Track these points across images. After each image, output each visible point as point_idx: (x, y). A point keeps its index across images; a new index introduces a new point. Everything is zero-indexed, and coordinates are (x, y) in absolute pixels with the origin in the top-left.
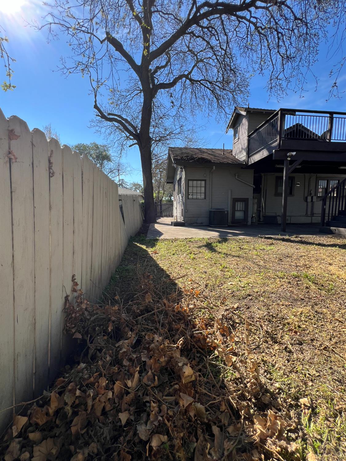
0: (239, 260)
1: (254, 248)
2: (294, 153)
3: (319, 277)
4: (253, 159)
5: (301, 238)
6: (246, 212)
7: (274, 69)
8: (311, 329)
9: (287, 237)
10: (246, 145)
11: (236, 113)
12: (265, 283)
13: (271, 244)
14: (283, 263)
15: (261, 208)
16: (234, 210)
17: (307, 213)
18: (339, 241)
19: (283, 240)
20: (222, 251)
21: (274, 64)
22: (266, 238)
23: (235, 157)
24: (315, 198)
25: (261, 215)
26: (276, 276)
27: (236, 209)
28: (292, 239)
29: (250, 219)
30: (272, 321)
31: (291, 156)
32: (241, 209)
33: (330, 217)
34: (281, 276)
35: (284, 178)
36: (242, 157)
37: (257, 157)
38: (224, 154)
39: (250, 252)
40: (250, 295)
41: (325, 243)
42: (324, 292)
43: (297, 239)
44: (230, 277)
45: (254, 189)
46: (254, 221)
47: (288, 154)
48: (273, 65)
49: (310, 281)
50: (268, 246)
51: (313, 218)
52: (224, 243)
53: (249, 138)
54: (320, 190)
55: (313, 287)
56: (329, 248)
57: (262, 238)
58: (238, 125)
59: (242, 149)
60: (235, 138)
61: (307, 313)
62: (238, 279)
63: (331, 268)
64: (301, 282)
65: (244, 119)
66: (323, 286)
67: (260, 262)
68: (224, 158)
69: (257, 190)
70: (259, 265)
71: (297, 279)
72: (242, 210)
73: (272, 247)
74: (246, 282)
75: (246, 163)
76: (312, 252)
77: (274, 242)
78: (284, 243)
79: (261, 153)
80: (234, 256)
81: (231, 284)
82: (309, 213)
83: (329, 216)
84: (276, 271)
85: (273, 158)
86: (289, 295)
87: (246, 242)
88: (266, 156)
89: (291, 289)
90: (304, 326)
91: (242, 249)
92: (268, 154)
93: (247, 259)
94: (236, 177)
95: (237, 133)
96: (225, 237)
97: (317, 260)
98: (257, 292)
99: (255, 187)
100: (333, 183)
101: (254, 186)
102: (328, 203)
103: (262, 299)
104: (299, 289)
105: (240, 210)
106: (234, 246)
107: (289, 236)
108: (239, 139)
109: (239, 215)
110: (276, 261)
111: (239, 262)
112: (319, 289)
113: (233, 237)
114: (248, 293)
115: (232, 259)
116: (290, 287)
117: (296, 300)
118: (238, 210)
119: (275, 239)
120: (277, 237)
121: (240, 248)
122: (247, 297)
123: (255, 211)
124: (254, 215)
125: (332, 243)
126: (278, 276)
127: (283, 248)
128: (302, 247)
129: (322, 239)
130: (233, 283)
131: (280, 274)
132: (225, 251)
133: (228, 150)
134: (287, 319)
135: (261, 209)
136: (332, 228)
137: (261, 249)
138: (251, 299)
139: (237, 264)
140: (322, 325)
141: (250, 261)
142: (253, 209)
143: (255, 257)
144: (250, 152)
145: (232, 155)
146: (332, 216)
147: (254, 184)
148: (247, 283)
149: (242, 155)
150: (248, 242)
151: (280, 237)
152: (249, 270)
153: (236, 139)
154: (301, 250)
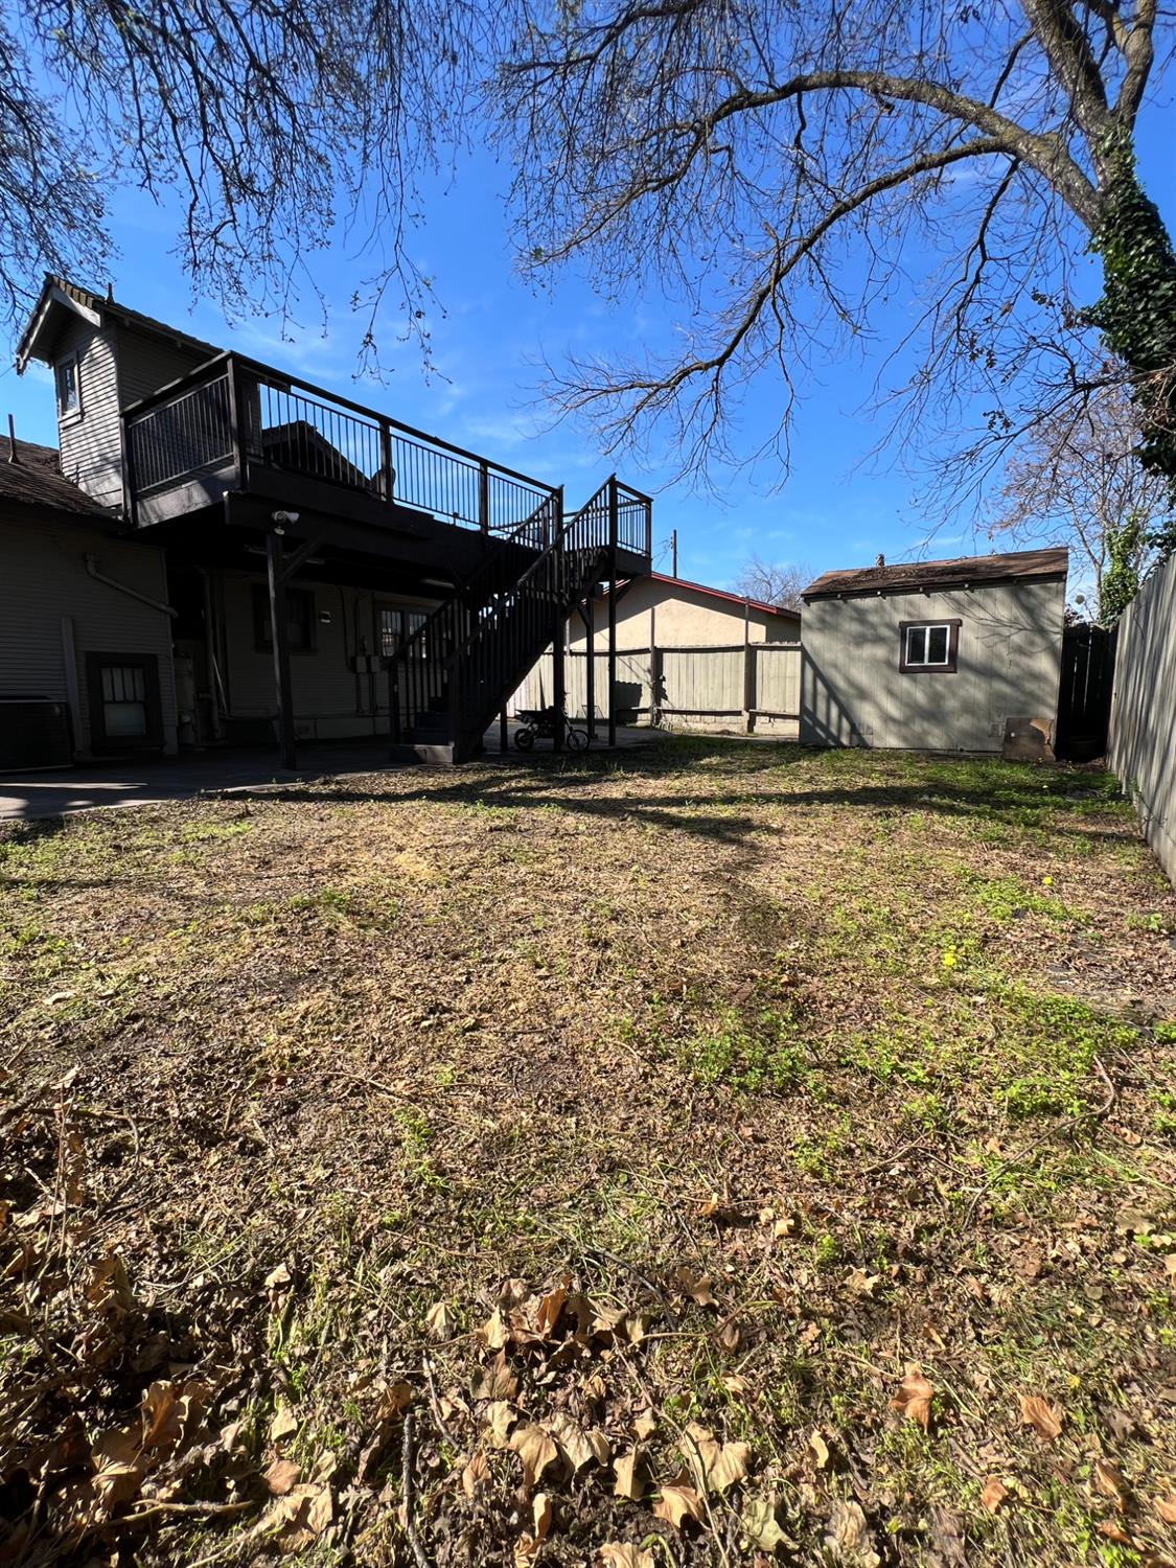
0: (106, 894)
1: (176, 841)
2: (294, 517)
3: (367, 892)
4: (152, 508)
5: (338, 783)
6: (151, 703)
7: (196, 198)
8: (325, 1052)
9: (299, 786)
10: (118, 446)
11: (55, 304)
12: (201, 956)
13: (241, 817)
14: (271, 873)
15: (213, 690)
16: (97, 702)
17: (359, 706)
18: (430, 782)
19: (286, 796)
20: (31, 873)
21: (195, 178)
22: (226, 797)
23: (76, 485)
24: (375, 661)
25: (216, 716)
26: (241, 920)
27: (107, 696)
28: (312, 790)
29: (171, 735)
30: (209, 1078)
31: (286, 524)
32: (130, 697)
33: (412, 718)
34: (259, 916)
35: (272, 594)
36: (110, 490)
37: (170, 505)
38: (15, 460)
39: (160, 856)
40: (134, 1018)
41: (400, 790)
42: (373, 932)
43: (324, 790)
44: (55, 974)
45: (173, 621)
46: (192, 741)
47: (276, 516)
48: (192, 182)
49: (340, 910)
50: (230, 823)
51: (378, 719)
52: (41, 841)
53: (126, 424)
54: (388, 640)
55: (347, 925)
56: (407, 804)
57: (211, 797)
58: (72, 355)
59: (104, 459)
60: (65, 408)
61: (322, 1008)
62: (93, 972)
63: (401, 858)
64: (316, 921)
65: (96, 342)
66: (371, 914)
67: (192, 884)
68: (17, 480)
69: (189, 627)
70: (189, 898)
71: (306, 914)
72: (135, 701)
73: (244, 826)
74: (125, 972)
75: (125, 517)
76: (362, 823)
77: (251, 806)
78: (285, 806)
79: (182, 491)
80: (87, 885)
81: (59, 1000)
82: (366, 707)
83: (408, 714)
84: (245, 903)
85: (227, 521)
86: (277, 969)
87: (147, 822)
88: (201, 506)
89: (283, 950)
90: (308, 1052)
91: (128, 850)
92: (209, 502)
93: (143, 887)
94: (91, 569)
95: (73, 388)
96: (50, 815)
97: (371, 843)
98: (167, 997)
99: (176, 614)
100: (416, 622)
101: (170, 610)
102: (401, 676)
103: (182, 1014)
104: (306, 944)
105: (125, 701)
106: (90, 845)
107: (306, 781)
108: (82, 413)
109: (122, 718)
110: (252, 870)
111: (108, 905)
112: (361, 926)
113: (92, 809)
114: (126, 1012)
115: (76, 898)
116: (283, 945)
117: (295, 980)
118: (114, 702)
119: (257, 797)
120: (266, 788)
121: (117, 847)
122: (123, 1029)
123: (190, 702)
124: (187, 719)
125: (415, 788)
126: (247, 921)
127: (281, 822)
128: (334, 810)
129: (393, 780)
130: (69, 994)
131: (255, 912)
132: (45, 872)
133: (39, 447)
134: (259, 1050)
135: (215, 699)
136: (418, 747)
137: (203, 840)
138: (142, 1029)
139: (97, 914)
140: (358, 1027)
141: (153, 889)
142: (177, 694)
143: (174, 871)
144: (138, 475)
145: (59, 472)
146: (416, 713)
147: (171, 605)
148: (129, 977)
149: (106, 484)
150: (154, 820)
151: (274, 787)
152: (148, 922)
153: (69, 413)
154: (334, 822)
